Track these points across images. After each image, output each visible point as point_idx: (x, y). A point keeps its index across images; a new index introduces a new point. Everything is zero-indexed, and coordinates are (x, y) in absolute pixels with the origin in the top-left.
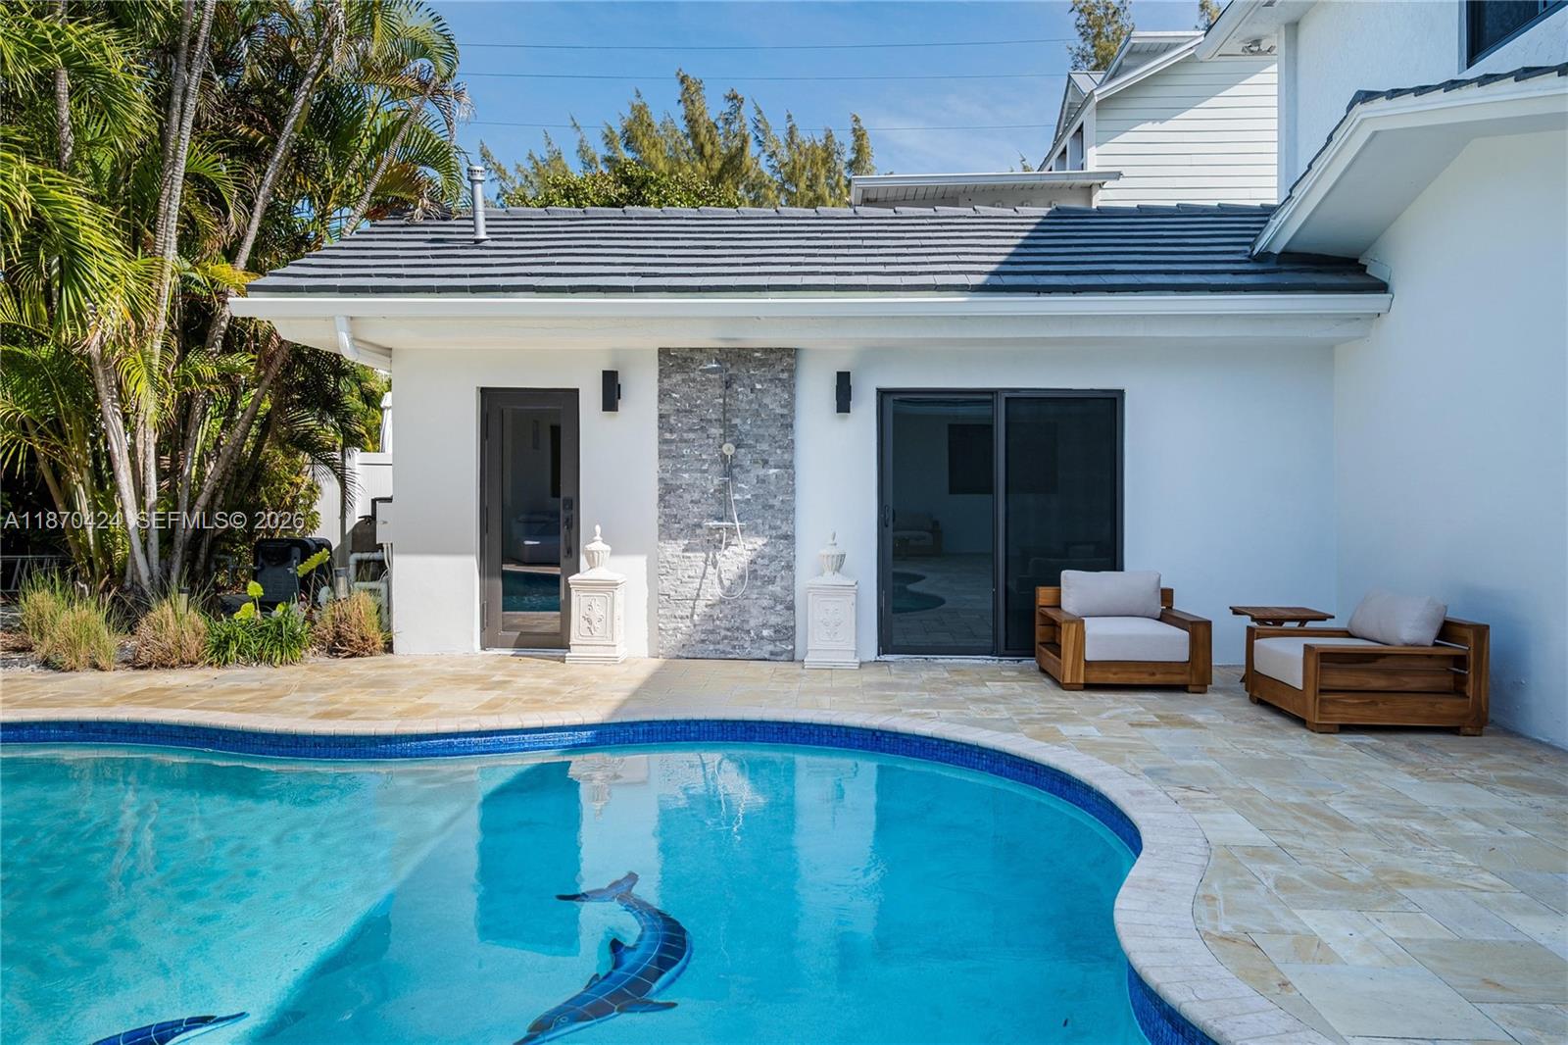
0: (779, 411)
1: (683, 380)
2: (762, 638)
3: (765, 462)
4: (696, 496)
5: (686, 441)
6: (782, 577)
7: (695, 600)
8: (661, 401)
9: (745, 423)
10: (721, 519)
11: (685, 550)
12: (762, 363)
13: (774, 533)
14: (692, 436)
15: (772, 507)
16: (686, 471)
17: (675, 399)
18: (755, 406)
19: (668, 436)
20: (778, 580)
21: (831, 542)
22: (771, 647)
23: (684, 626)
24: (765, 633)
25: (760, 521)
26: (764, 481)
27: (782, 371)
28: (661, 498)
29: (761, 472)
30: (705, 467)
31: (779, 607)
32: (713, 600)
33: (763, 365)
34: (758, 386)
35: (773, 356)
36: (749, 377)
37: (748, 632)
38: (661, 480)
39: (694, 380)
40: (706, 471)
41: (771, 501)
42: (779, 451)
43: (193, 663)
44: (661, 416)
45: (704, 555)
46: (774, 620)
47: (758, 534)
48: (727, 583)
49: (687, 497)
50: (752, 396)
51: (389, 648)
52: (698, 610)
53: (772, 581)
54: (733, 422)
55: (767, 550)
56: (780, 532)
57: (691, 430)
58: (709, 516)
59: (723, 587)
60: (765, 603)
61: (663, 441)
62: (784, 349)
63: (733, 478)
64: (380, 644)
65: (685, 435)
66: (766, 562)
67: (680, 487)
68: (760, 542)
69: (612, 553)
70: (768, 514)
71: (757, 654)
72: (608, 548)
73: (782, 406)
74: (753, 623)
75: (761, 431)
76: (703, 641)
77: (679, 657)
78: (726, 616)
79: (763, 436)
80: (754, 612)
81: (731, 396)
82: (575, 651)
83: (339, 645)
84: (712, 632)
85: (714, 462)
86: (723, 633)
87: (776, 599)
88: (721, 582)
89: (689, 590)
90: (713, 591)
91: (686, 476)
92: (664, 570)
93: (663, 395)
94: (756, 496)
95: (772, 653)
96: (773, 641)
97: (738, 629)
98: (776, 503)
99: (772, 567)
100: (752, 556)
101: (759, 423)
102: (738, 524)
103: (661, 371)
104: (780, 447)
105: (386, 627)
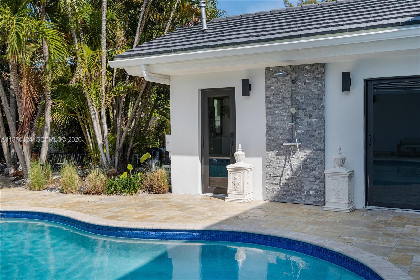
0: (317, 92)
1: (275, 81)
2: (310, 195)
3: (311, 116)
4: (281, 131)
5: (277, 108)
6: (319, 168)
7: (281, 177)
8: (266, 90)
9: (302, 98)
10: (291, 142)
11: (277, 155)
12: (309, 71)
13: (315, 148)
14: (279, 105)
15: (314, 136)
16: (277, 121)
17: (273, 90)
18: (306, 91)
19: (269, 105)
20: (317, 169)
21: (339, 152)
22: (314, 199)
23: (277, 188)
24: (311, 193)
25: (308, 142)
26: (310, 124)
27: (318, 74)
28: (267, 132)
29: (309, 120)
30: (285, 119)
31: (317, 181)
32: (288, 177)
33: (309, 72)
34: (307, 81)
35: (314, 67)
36: (303, 78)
37: (304, 192)
38: (267, 124)
39: (280, 81)
40: (285, 120)
41: (313, 133)
42: (317, 111)
43: (101, 193)
44: (267, 97)
45: (284, 157)
46: (315, 187)
47: (308, 148)
48: (294, 170)
49: (277, 132)
50: (305, 86)
51: (170, 190)
52: (282, 181)
53: (314, 169)
54: (297, 98)
55: (312, 155)
56: (317, 147)
57: (279, 102)
58: (287, 140)
59: (293, 171)
60: (311, 179)
61: (268, 108)
62: (319, 64)
63: (296, 123)
64: (166, 188)
65: (276, 105)
66: (311, 161)
67: (275, 127)
68: (308, 152)
69: (246, 156)
70: (312, 139)
71: (307, 202)
72: (244, 154)
73: (318, 90)
74: (306, 188)
75: (309, 102)
76: (284, 195)
77: (274, 201)
78: (294, 185)
79: (310, 104)
80: (306, 183)
81: (295, 87)
82: (229, 197)
83: (152, 189)
84: (288, 191)
85: (288, 116)
86: (293, 192)
87: (316, 177)
88: (292, 169)
89: (278, 172)
90: (288, 173)
91: (277, 123)
92: (268, 164)
93: (268, 88)
94: (307, 131)
95: (314, 202)
96: (315, 196)
97: (299, 190)
98: (316, 134)
99: (314, 163)
100: (304, 158)
101: (308, 98)
102: (297, 144)
103: (266, 77)
104: (317, 109)
105: (170, 183)
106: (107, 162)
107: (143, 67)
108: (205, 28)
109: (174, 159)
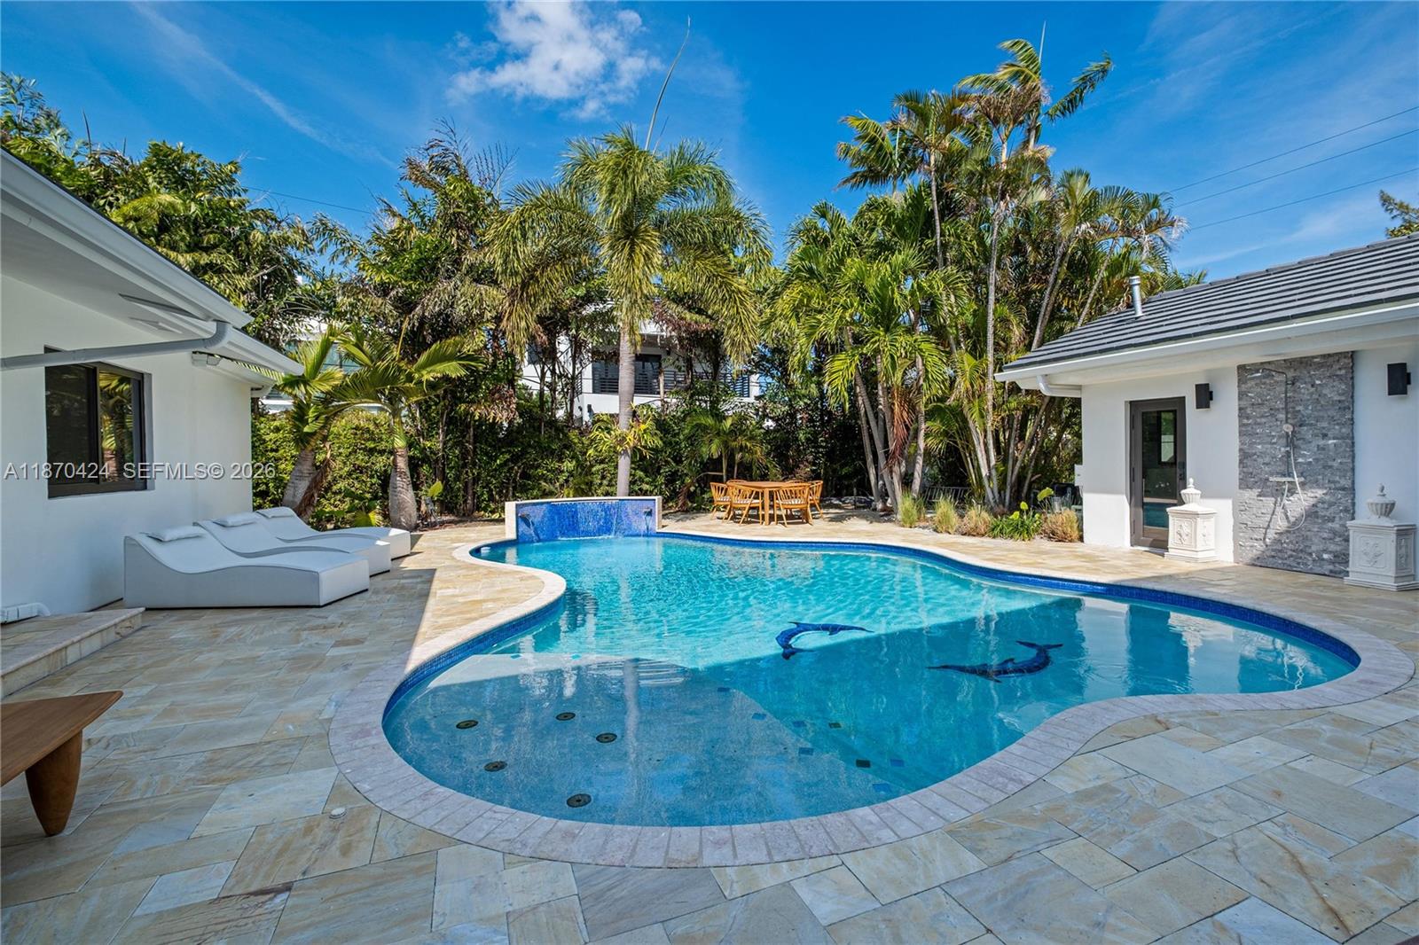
0: (1337, 398)
1: (1256, 384)
2: (1323, 560)
3: (1325, 436)
4: (1267, 460)
5: (1259, 424)
6: (1341, 518)
7: (1267, 529)
8: (1240, 399)
9: (1307, 409)
10: (1284, 476)
11: (1258, 496)
12: (1321, 365)
13: (1333, 486)
14: (1263, 420)
15: (1331, 467)
16: (1259, 444)
17: (1252, 398)
18: (1315, 396)
19: (1245, 421)
20: (1337, 519)
21: (1379, 493)
22: (1331, 567)
23: (1259, 546)
24: (1325, 556)
25: (1320, 477)
26: (1323, 449)
27: (1340, 369)
28: (1241, 462)
29: (1322, 443)
30: (1275, 440)
31: (1337, 539)
32: (1281, 529)
33: (1322, 367)
34: (1318, 382)
35: (1331, 359)
36: (1310, 377)
37: (1311, 554)
38: (1241, 450)
39: (1264, 383)
40: (1274, 443)
41: (1330, 463)
42: (1337, 427)
43: (983, 535)
44: (1240, 409)
45: (1273, 499)
46: (1332, 547)
47: (1319, 486)
48: (1292, 519)
49: (1260, 460)
50: (1313, 390)
51: (1081, 539)
52: (1269, 536)
53: (1332, 520)
54: (1298, 408)
55: (1327, 498)
56: (1338, 485)
57: (1262, 416)
58: (1278, 473)
59: (1289, 522)
60: (1325, 535)
61: (1241, 425)
62: (1341, 353)
63: (1295, 447)
64: (1075, 534)
65: (1258, 420)
66: (1326, 506)
67: (1255, 454)
68: (1320, 493)
69: (1202, 497)
70: (1328, 472)
71: (1317, 570)
72: (1199, 492)
73: (1339, 395)
74: (1314, 548)
75: (1321, 414)
76: (1273, 557)
77: (1254, 565)
78: (1291, 542)
79: (1323, 417)
80: (1316, 540)
81: (1295, 391)
82: (1171, 551)
83: (1052, 535)
84: (1280, 551)
85: (1280, 437)
86: (1290, 553)
87: (1334, 533)
88: (1287, 518)
89: (1263, 522)
90: (1280, 524)
91: (1260, 447)
92: (1243, 508)
93: (1242, 395)
94: (1317, 460)
95: (1331, 571)
96: (1332, 563)
97: (1302, 551)
98: (1335, 464)
99: (1332, 509)
100: (1312, 501)
101: (1319, 408)
102: (1296, 479)
103: (1239, 380)
104: (1338, 424)
105: (1081, 529)
106: (994, 498)
107: (1040, 378)
108: (1140, 313)
109: (1086, 497)
